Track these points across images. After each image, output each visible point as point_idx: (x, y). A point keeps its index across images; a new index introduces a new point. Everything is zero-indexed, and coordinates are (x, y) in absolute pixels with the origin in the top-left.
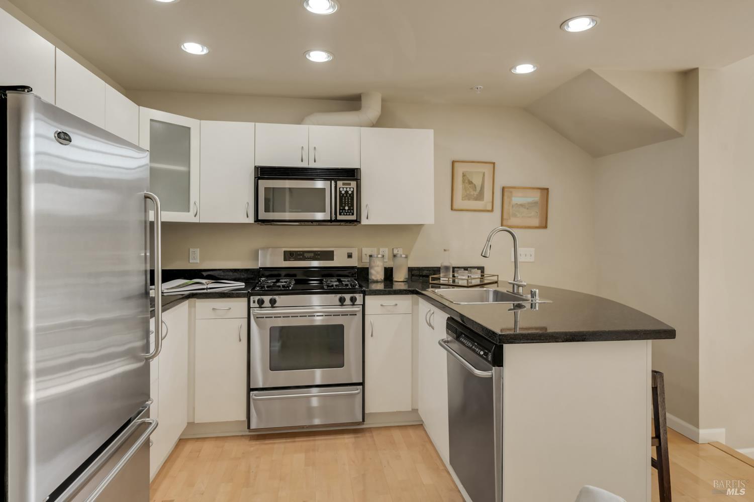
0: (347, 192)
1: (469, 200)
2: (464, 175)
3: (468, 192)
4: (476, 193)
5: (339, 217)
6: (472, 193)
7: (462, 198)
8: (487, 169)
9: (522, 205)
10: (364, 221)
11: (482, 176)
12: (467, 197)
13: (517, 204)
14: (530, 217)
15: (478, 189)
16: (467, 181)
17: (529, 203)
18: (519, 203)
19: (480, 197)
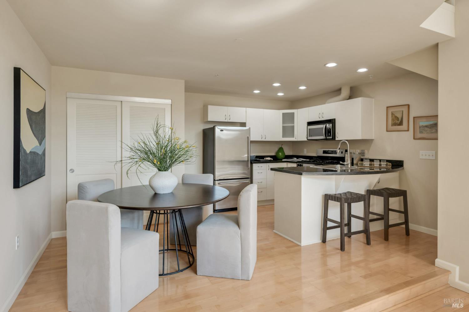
0: (329, 128)
1: (395, 125)
2: (392, 114)
3: (395, 122)
4: (399, 122)
5: (328, 138)
6: (397, 122)
7: (392, 125)
8: (405, 110)
9: (426, 126)
10: (337, 139)
11: (402, 112)
12: (394, 124)
13: (423, 126)
14: (432, 133)
15: (400, 119)
16: (394, 116)
17: (431, 125)
18: (424, 125)
19: (401, 124)
